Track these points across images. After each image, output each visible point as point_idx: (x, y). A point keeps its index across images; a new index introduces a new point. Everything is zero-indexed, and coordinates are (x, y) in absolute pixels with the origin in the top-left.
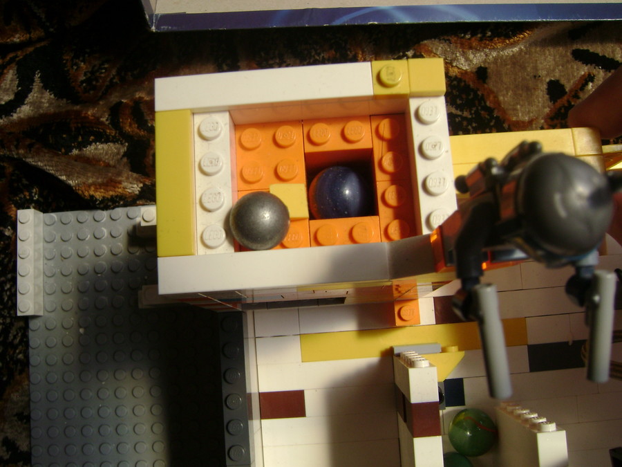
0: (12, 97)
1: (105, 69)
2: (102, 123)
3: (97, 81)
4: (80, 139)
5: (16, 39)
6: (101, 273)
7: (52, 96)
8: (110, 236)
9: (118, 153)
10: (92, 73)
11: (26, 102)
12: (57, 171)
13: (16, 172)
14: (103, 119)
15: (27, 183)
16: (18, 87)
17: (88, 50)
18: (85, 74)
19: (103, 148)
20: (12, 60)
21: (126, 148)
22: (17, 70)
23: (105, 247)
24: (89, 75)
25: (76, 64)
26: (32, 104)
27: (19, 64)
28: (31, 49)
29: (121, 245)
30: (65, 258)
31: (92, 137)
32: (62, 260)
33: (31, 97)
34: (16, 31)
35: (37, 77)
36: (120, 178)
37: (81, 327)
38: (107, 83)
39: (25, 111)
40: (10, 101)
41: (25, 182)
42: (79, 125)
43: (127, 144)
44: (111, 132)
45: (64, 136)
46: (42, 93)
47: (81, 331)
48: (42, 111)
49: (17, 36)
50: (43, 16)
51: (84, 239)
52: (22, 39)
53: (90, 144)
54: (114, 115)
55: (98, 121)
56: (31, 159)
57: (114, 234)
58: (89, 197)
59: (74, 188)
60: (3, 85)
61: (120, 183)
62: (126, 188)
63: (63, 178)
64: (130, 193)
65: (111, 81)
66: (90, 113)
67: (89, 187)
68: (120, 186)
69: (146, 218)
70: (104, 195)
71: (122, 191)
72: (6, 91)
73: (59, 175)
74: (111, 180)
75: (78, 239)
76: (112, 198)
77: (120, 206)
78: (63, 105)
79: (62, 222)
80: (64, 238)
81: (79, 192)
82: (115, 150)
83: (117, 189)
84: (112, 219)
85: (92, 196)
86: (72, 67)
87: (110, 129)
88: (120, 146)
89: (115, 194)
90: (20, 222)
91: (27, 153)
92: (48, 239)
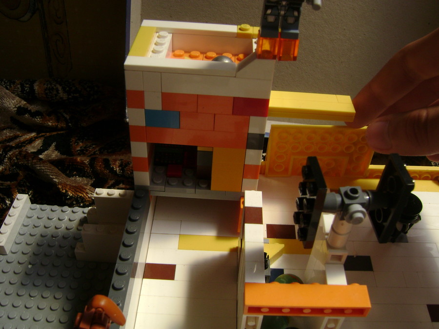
0: (35, 150)
1: (93, 148)
2: (85, 164)
3: (87, 151)
4: (68, 172)
5: (50, 124)
6: (55, 237)
7: (59, 154)
8: (68, 220)
9: (87, 184)
10: (85, 148)
12: (51, 173)
13: (24, 180)
14: (86, 162)
15: (29, 185)
16: (41, 147)
17: (86, 138)
18: (81, 147)
20: (43, 136)
21: (93, 182)
22: (44, 140)
23: (63, 225)
25: (78, 143)
26: (46, 155)
27: (45, 138)
28: (55, 133)
29: (74, 224)
30: (35, 227)
31: (75, 173)
32: (33, 228)
33: (46, 152)
34: (52, 119)
35: (54, 145)
36: (86, 187)
37: (30, 264)
38: (92, 153)
40: (34, 152)
41: (28, 184)
42: (71, 164)
43: (94, 179)
44: (89, 170)
46: (54, 152)
47: (30, 266)
48: (50, 159)
49: (51, 121)
50: (68, 117)
51: (52, 219)
52: (54, 124)
53: (73, 176)
54: (93, 161)
55: (82, 163)
56: (38, 165)
57: (71, 219)
58: (64, 191)
59: (57, 184)
60: (33, 145)
61: (85, 189)
62: (88, 193)
63: (54, 177)
64: (89, 198)
65: (94, 152)
66: (79, 159)
67: (67, 185)
68: (84, 190)
69: (98, 192)
70: (74, 193)
71: (85, 194)
72: (34, 147)
73: (52, 176)
74: (81, 186)
75: (48, 218)
76: (77, 197)
77: (80, 207)
78: (64, 157)
79: (41, 209)
80: (39, 217)
81: (60, 187)
82: (86, 182)
83: (82, 192)
84: (73, 212)
85: (66, 191)
86: (75, 143)
87: (88, 167)
88: (90, 180)
89: (80, 195)
90: (17, 199)
91: (37, 162)
92: (29, 216)
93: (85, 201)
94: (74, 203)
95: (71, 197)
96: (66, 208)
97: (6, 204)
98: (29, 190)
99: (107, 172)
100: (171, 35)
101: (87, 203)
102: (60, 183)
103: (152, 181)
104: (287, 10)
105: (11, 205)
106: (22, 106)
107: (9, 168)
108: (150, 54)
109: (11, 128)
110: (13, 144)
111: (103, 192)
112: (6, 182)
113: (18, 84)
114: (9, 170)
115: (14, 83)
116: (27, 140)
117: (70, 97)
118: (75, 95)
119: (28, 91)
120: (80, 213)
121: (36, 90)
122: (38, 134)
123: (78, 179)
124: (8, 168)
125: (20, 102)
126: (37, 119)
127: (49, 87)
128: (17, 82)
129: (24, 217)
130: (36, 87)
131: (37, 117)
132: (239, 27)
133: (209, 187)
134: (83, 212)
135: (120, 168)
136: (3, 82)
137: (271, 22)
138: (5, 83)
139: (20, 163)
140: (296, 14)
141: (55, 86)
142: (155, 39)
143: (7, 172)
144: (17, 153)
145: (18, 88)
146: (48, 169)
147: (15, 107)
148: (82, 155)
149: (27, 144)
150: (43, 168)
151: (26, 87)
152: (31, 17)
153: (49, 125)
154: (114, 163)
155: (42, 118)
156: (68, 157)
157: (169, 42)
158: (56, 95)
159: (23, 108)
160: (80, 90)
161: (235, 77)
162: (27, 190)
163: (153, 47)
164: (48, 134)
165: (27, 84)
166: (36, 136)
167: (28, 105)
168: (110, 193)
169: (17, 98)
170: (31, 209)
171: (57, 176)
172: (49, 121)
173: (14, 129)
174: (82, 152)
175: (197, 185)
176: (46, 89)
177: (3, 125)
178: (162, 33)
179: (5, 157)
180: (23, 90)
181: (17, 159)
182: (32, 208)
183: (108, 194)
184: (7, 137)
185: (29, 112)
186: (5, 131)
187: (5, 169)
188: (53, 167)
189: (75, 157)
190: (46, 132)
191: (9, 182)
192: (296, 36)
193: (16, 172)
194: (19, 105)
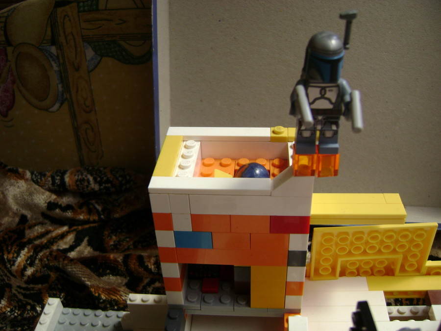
1: (127, 241)
2: (118, 262)
3: (120, 245)
4: (101, 271)
5: (82, 217)
7: (92, 250)
8: (102, 326)
9: (121, 283)
10: (119, 242)
11: (75, 250)
12: (83, 275)
13: (56, 282)
14: (119, 260)
16: (73, 242)
17: (119, 231)
18: (114, 242)
19: (113, 279)
20: (75, 230)
21: (127, 281)
22: (76, 235)
24: (116, 242)
25: (111, 238)
26: (78, 251)
27: (78, 232)
28: (87, 226)
31: (108, 271)
33: (78, 249)
34: (83, 212)
35: (86, 239)
36: (120, 289)
38: (126, 247)
39: (73, 254)
40: (66, 248)
41: (59, 286)
42: (104, 262)
43: (128, 278)
44: (122, 268)
45: (92, 266)
46: (86, 247)
48: (82, 256)
49: (83, 215)
50: (100, 209)
51: (84, 325)
52: (85, 217)
53: (106, 275)
54: (126, 258)
55: (116, 261)
56: (69, 267)
57: (105, 325)
58: (97, 295)
59: (90, 287)
60: (65, 240)
61: (119, 291)
62: (122, 296)
63: (86, 279)
64: (123, 300)
65: (129, 247)
66: (112, 256)
67: (100, 288)
68: (118, 293)
69: (132, 299)
70: (107, 297)
71: (118, 297)
72: (66, 243)
73: (84, 278)
74: (114, 288)
75: (81, 324)
76: (111, 300)
77: (114, 310)
78: (97, 253)
79: (73, 314)
80: (72, 323)
81: (93, 290)
82: (120, 281)
83: (116, 295)
84: (107, 316)
85: (99, 295)
86: (108, 237)
87: (121, 265)
88: (124, 279)
89: (114, 297)
90: (49, 304)
91: (68, 263)
92: (61, 322)
93: (120, 304)
94: (108, 306)
95: (104, 301)
96: (99, 312)
97: (36, 311)
98: (61, 292)
99: (141, 270)
100: (199, 143)
101: (122, 306)
102: (92, 286)
103: (186, 299)
104: (325, 124)
105: (42, 311)
106: (52, 201)
107: (41, 270)
108: (177, 171)
109: (42, 224)
110: (44, 240)
111: (137, 298)
112: (37, 286)
113: (49, 177)
114: (40, 271)
115: (45, 175)
116: (59, 236)
117: (102, 187)
118: (107, 185)
119: (59, 183)
120: (114, 317)
121: (67, 183)
122: (70, 227)
123: (112, 278)
124: (39, 270)
125: (50, 197)
126: (68, 213)
127: (80, 179)
128: (48, 174)
129: (56, 323)
130: (67, 179)
131: (68, 211)
132: (273, 129)
133: (248, 304)
134: (118, 317)
135: (155, 266)
136: (34, 176)
137: (306, 138)
138: (36, 176)
139: (51, 264)
140: (334, 128)
141: (86, 176)
142: (183, 151)
143: (38, 275)
144: (48, 253)
145: (49, 181)
146: (79, 271)
147: (46, 202)
148: (115, 251)
149: (59, 240)
150: (74, 269)
151: (57, 179)
152: (60, 107)
153: (81, 219)
154: (148, 260)
155: (73, 211)
156: (101, 254)
157: (198, 152)
158: (87, 187)
159: (54, 203)
160: (111, 179)
161: (270, 196)
162: (58, 293)
163: (180, 161)
164: (80, 228)
165: (58, 176)
166: (68, 230)
167: (58, 199)
168: (144, 299)
169: (47, 193)
170: (63, 313)
171: (89, 279)
172: (81, 214)
173: (46, 224)
174: (116, 248)
175: (235, 301)
176: (77, 181)
177: (34, 222)
178: (190, 143)
179: (36, 258)
180: (53, 183)
181: (48, 260)
182: (65, 312)
183: (142, 301)
184: (38, 233)
185: (60, 207)
186: (36, 228)
187: (37, 271)
188: (85, 269)
189: (107, 255)
190: (78, 225)
191: (40, 286)
192: (335, 151)
193: (47, 273)
194: (49, 200)
